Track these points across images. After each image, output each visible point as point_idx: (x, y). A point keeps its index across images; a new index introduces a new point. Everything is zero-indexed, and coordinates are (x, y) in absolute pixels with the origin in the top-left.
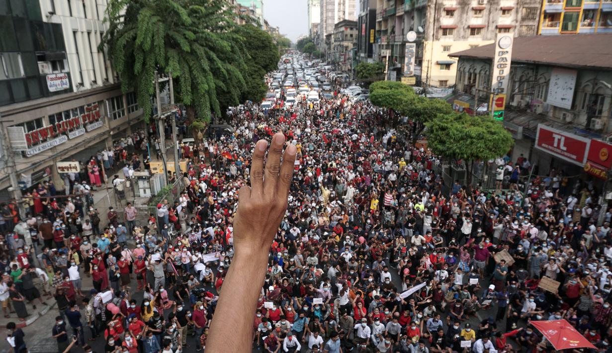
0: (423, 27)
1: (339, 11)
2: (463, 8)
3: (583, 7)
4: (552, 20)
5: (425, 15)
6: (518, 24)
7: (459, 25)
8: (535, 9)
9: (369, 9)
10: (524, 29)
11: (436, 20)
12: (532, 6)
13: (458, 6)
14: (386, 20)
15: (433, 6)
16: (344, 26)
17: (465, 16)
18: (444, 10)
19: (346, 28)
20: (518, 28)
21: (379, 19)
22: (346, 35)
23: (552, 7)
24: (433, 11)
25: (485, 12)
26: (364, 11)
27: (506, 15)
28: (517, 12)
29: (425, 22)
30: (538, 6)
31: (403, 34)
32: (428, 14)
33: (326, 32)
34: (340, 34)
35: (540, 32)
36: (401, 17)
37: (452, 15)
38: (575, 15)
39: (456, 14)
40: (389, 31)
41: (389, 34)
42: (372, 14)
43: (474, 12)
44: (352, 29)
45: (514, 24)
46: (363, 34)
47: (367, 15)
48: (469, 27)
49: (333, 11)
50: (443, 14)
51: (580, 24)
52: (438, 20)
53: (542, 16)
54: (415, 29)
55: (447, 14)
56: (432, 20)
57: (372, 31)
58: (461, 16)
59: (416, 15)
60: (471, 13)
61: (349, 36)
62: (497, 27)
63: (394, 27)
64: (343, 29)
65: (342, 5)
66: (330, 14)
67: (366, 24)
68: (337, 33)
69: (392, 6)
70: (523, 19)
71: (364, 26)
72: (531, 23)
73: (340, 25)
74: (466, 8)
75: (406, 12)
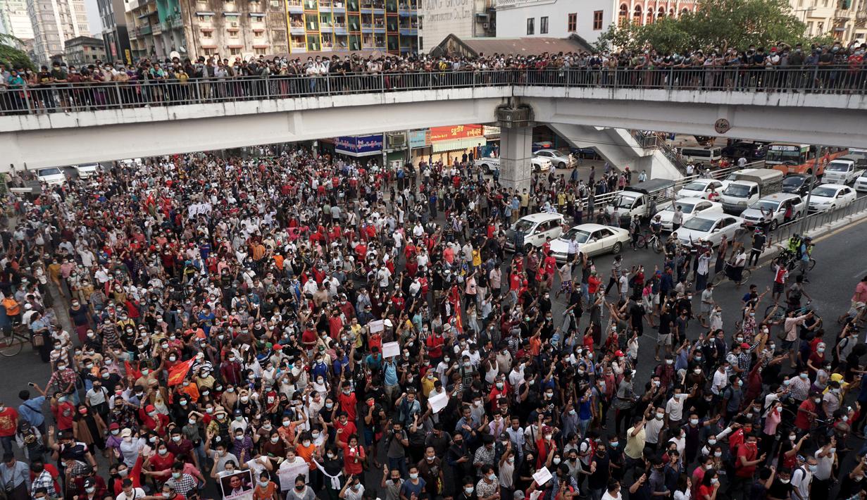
0: (185, 47)
1: (63, 24)
2: (219, 30)
3: (321, 31)
4: (299, 41)
5: (184, 35)
6: (271, 45)
7: (219, 45)
8: (282, 31)
9: (115, 25)
10: (278, 49)
11: (196, 41)
12: (280, 29)
13: (214, 28)
14: (141, 39)
15: (190, 27)
16: (81, 44)
17: (222, 36)
18: (201, 31)
19: (86, 48)
20: (272, 48)
21: (132, 37)
22: (87, 57)
23: (295, 31)
24: (191, 32)
25: (240, 34)
26: (109, 28)
27: (259, 37)
28: (268, 34)
29: (186, 42)
30: (285, 29)
31: (165, 55)
32: (187, 35)
33: (49, 52)
34: (77, 55)
35: (291, 52)
36: (158, 37)
37: (210, 36)
38: (316, 37)
39: (213, 34)
40: (149, 51)
41: (149, 54)
42: (122, 32)
43: (229, 34)
44: (93, 49)
45: (267, 44)
46: (114, 54)
47: (114, 32)
48: (228, 47)
49: (54, 23)
50: (202, 35)
51: (322, 45)
52: (198, 41)
53: (290, 38)
54: (177, 48)
55: (205, 35)
56: (192, 41)
57: (127, 51)
58: (218, 37)
59: (174, 34)
60: (228, 35)
61: (91, 57)
62: (253, 47)
63: (153, 47)
64: (80, 48)
65: (65, 16)
66: (50, 28)
67: (116, 42)
68: (71, 54)
69: (146, 24)
70: (275, 40)
71: (113, 45)
72: (282, 44)
73: (74, 43)
74: (222, 29)
75: (164, 32)
